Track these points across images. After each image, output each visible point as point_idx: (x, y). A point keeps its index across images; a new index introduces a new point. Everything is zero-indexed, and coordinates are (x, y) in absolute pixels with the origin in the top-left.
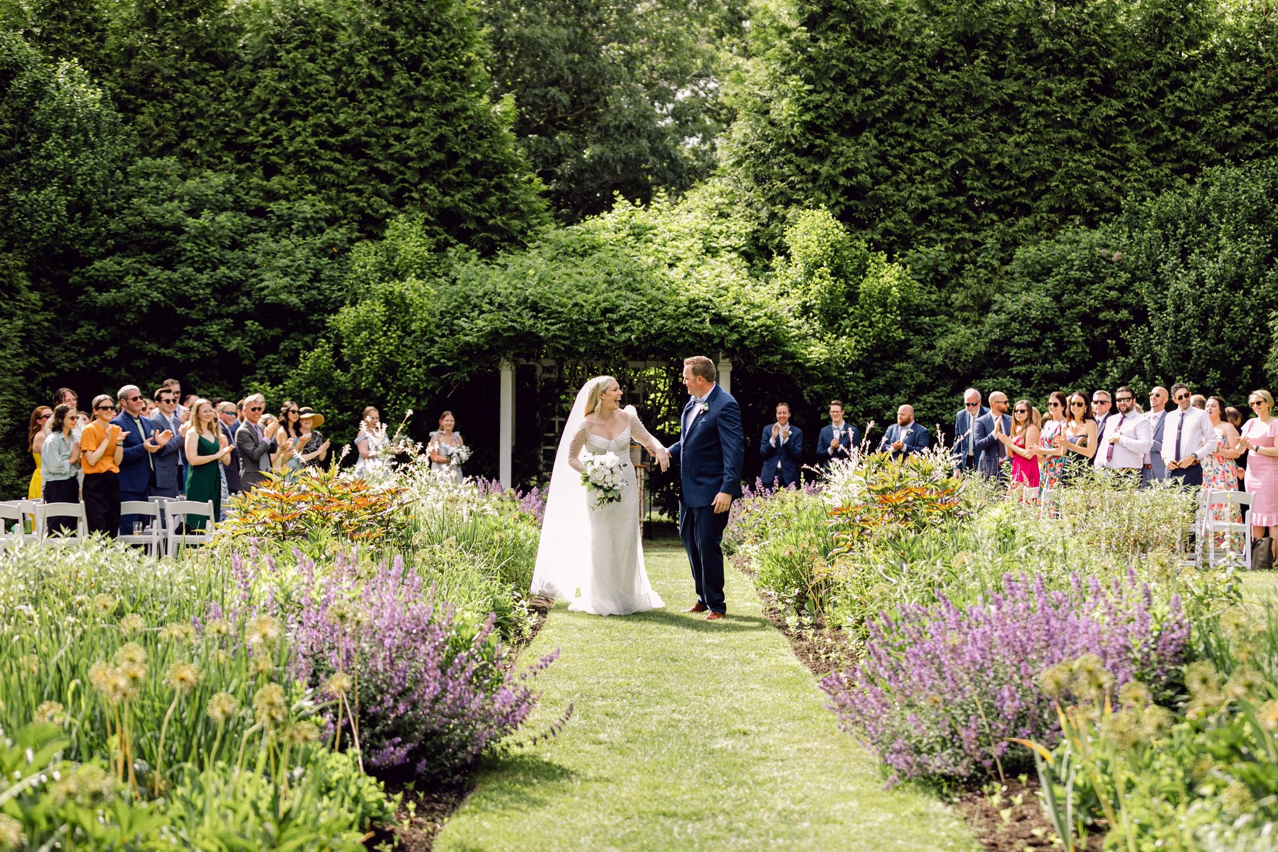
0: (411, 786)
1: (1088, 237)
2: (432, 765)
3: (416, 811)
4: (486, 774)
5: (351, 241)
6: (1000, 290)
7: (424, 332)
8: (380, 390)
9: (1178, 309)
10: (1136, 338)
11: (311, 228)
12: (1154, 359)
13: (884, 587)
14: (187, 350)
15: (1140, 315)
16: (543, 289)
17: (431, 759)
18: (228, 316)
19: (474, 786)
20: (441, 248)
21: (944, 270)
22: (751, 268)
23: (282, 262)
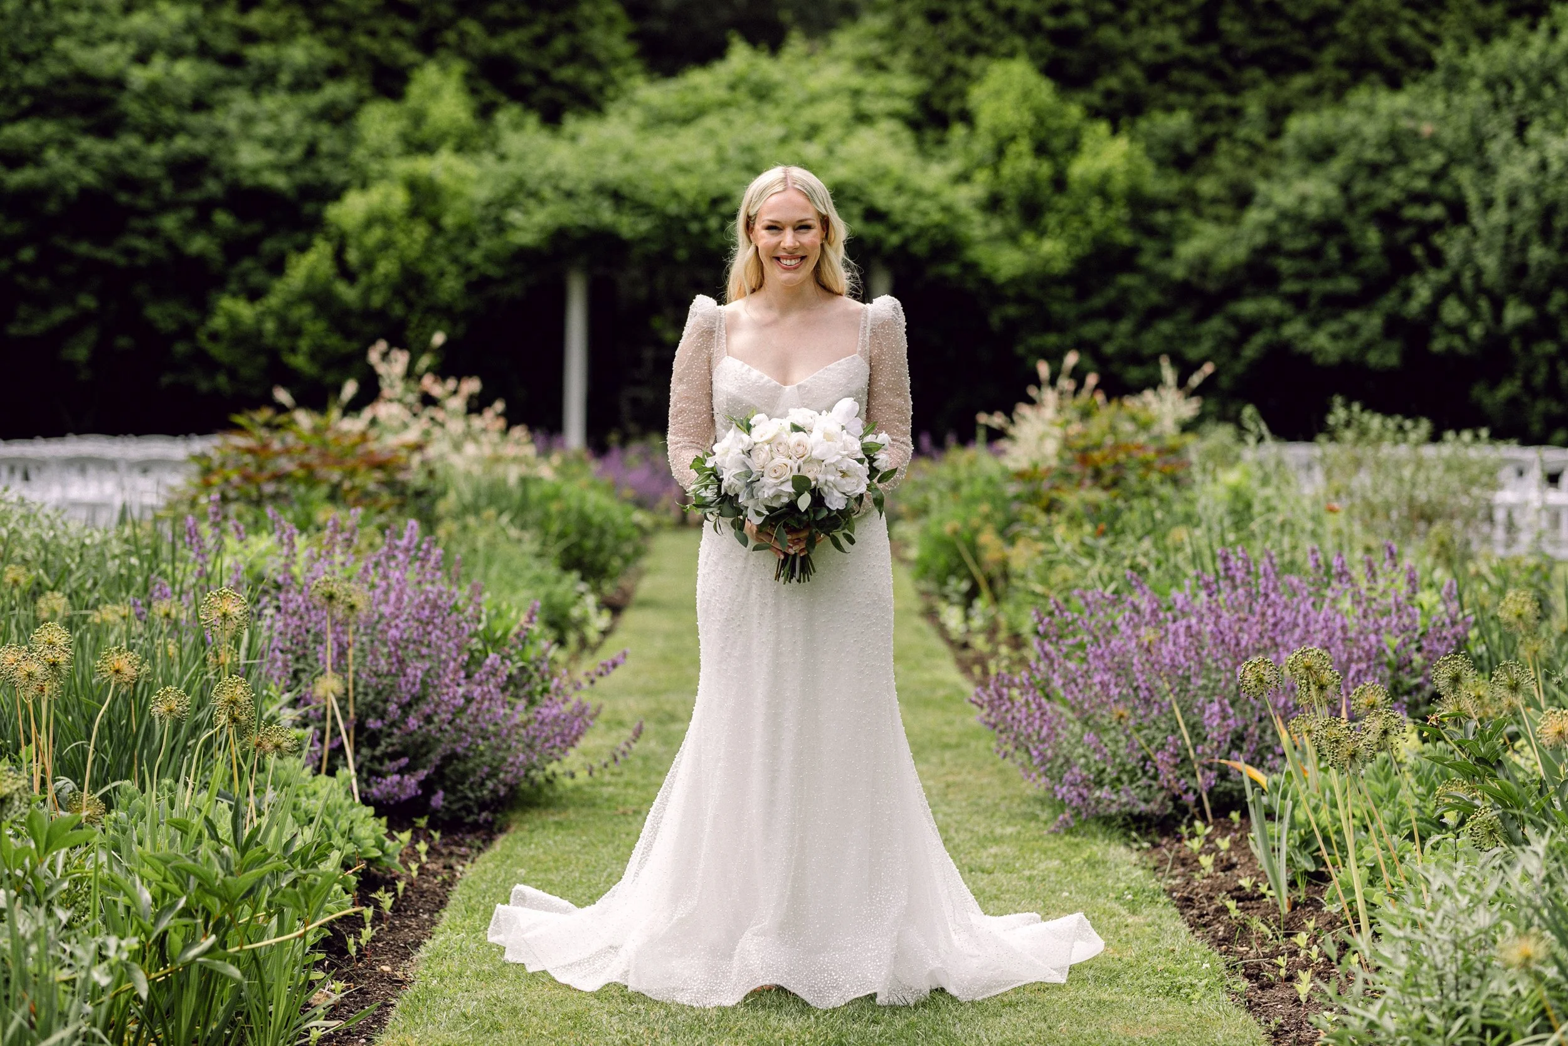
0: (422, 822)
1: (1389, 103)
2: (452, 798)
3: (428, 853)
4: (525, 811)
5: (361, 101)
6: (1267, 175)
7: (463, 228)
8: (398, 310)
9: (1513, 203)
10: (1453, 247)
11: (303, 83)
12: (1479, 273)
13: (1070, 572)
14: (131, 253)
15: (1458, 212)
16: (628, 170)
17: (449, 790)
18: (192, 204)
19: (509, 826)
20: (485, 112)
21: (1189, 147)
22: (920, 143)
23: (265, 129)
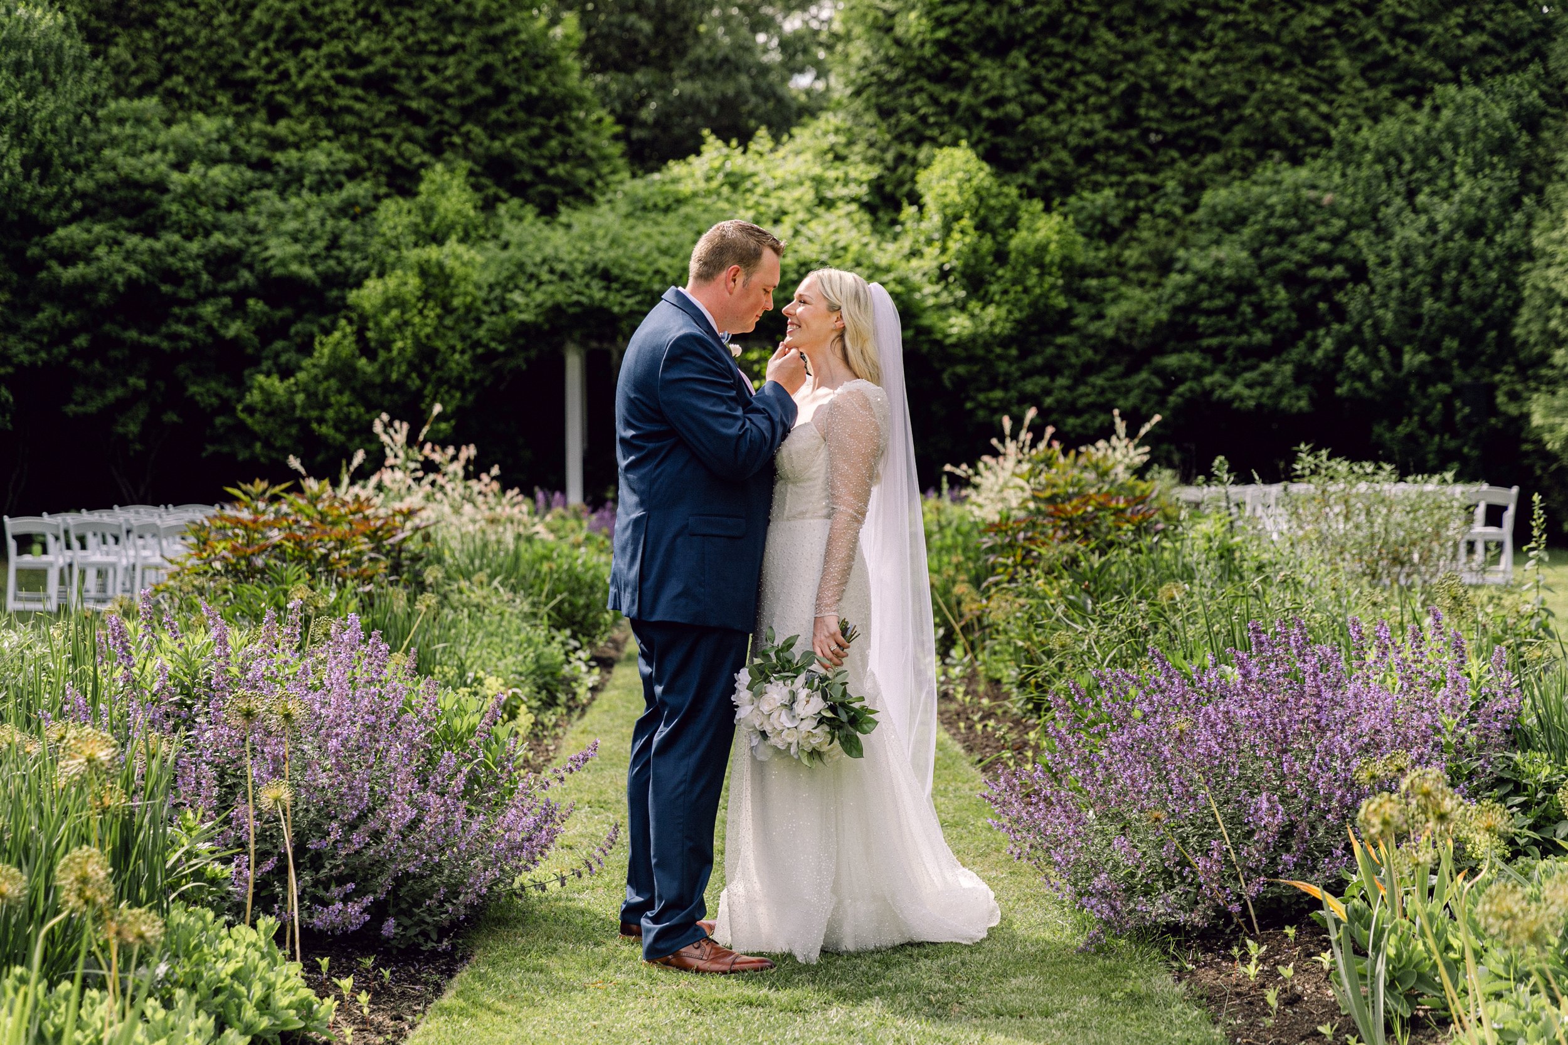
0: (370, 961)
1: (1291, 176)
3: (372, 1004)
5: (377, 198)
6: (1184, 243)
7: (469, 309)
8: (415, 382)
9: (1406, 262)
10: (1353, 300)
11: (327, 182)
12: (1377, 325)
13: (1066, 637)
14: (175, 337)
15: (1359, 272)
16: (616, 253)
17: (403, 915)
18: (226, 293)
20: (488, 206)
21: (1115, 220)
22: (875, 222)
23: (291, 225)
